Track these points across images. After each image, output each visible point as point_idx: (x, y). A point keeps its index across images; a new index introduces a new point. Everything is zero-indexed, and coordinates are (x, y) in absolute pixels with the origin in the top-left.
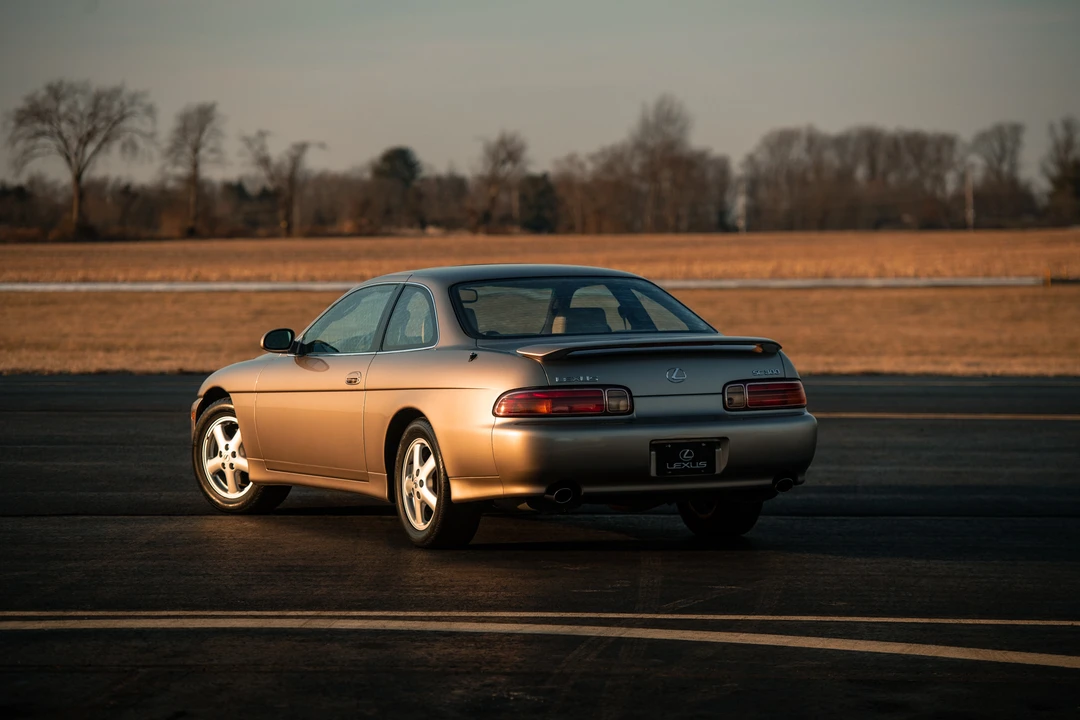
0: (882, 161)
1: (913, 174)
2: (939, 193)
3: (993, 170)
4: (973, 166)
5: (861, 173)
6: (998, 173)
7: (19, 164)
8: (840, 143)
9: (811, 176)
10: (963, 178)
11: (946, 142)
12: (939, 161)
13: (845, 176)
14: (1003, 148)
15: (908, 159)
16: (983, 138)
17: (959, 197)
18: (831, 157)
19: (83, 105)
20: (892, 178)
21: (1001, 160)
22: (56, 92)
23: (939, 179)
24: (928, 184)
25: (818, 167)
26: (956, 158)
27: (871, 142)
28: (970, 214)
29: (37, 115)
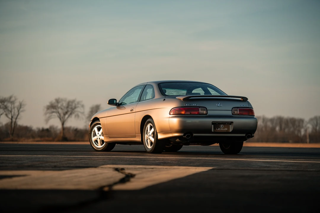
0: (283, 126)
1: (292, 129)
2: (299, 135)
3: (314, 129)
4: (308, 128)
5: (278, 129)
6: (316, 130)
7: (47, 121)
8: (272, 120)
9: (264, 129)
10: (306, 131)
11: (301, 121)
12: (299, 126)
13: (273, 129)
14: (317, 123)
15: (290, 125)
16: (311, 120)
17: (305, 136)
18: (269, 124)
19: (65, 104)
20: (286, 130)
21: (317, 126)
22: (58, 101)
23: (299, 131)
24: (296, 132)
25: (266, 126)
26: (304, 125)
27: (280, 121)
28: (308, 140)
29: (52, 107)
